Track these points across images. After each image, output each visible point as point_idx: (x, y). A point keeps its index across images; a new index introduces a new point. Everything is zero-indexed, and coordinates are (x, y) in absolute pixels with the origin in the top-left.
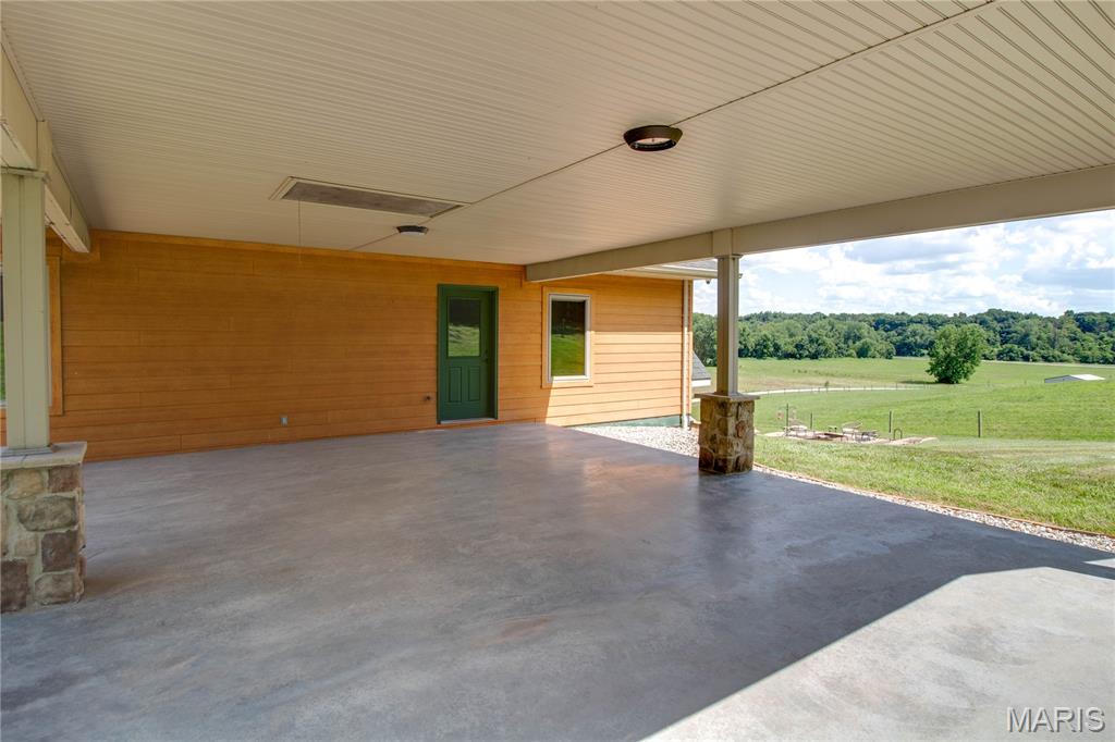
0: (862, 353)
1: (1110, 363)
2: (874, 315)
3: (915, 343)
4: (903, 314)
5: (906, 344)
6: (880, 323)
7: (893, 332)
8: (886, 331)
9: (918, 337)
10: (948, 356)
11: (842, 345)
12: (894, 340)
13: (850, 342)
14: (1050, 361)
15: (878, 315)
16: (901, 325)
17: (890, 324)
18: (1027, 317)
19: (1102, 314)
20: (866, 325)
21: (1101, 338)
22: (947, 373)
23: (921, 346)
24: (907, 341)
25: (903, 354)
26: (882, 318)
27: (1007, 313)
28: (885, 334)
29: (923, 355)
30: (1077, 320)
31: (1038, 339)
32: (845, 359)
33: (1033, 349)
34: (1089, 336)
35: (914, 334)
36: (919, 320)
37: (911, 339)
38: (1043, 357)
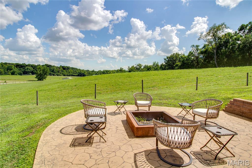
0: (13, 74)
1: (68, 76)
2: (16, 64)
3: (28, 71)
4: (24, 64)
5: (25, 71)
6: (18, 66)
7: (21, 68)
8: (20, 68)
9: (29, 70)
10: (41, 73)
11: (6, 71)
12: (22, 70)
13: (9, 71)
14: (58, 76)
15: (17, 64)
16: (24, 66)
17: (20, 66)
18: (53, 66)
19: (67, 66)
20: (13, 66)
21: (67, 71)
22: (41, 78)
23: (30, 72)
24: (26, 71)
25: (25, 74)
26: (18, 64)
27: (49, 65)
28: (19, 69)
29: (30, 74)
30: (62, 67)
31: (56, 71)
32: (7, 75)
33: (55, 73)
34: (65, 71)
35: (28, 69)
36: (29, 65)
37: (27, 70)
38: (57, 75)
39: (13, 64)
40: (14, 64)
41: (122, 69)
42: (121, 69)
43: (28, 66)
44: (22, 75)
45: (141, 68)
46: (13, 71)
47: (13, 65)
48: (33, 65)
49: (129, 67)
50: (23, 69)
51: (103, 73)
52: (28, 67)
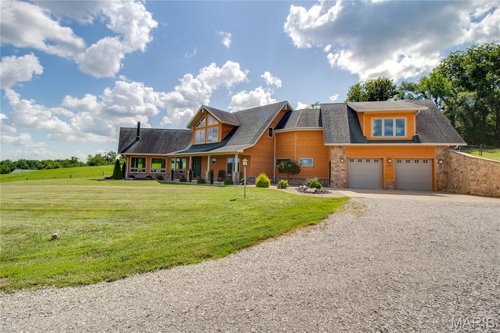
41: (76, 158)
42: (73, 160)
45: (115, 158)
49: (90, 156)
51: (18, 166)
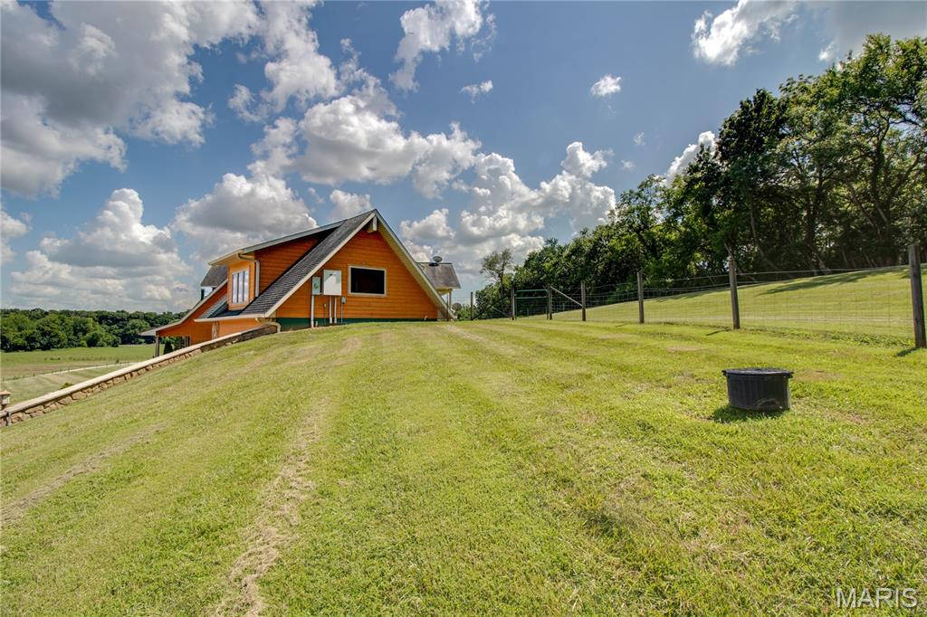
39: (88, 315)
40: (91, 313)
43: (136, 318)
44: (117, 346)
46: (93, 336)
47: (87, 317)
48: (151, 314)
50: (120, 328)
52: (134, 320)
